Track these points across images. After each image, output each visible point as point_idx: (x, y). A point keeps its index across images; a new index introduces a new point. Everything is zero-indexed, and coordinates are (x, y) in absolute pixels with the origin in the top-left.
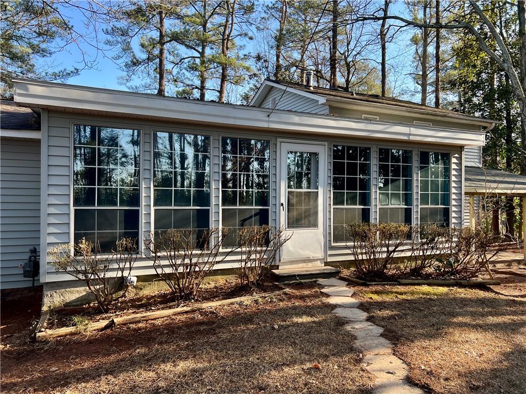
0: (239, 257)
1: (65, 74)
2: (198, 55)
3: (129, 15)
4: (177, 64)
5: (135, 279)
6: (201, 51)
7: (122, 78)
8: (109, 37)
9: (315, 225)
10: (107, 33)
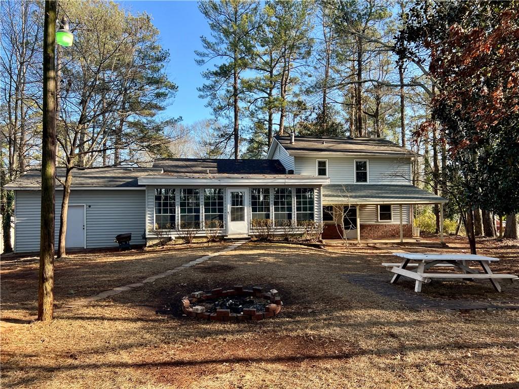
0: (205, 232)
1: (174, 121)
2: (267, 96)
3: (216, 74)
4: (253, 103)
5: (174, 239)
6: (268, 92)
7: (211, 120)
8: (202, 93)
9: (244, 220)
10: (200, 90)
